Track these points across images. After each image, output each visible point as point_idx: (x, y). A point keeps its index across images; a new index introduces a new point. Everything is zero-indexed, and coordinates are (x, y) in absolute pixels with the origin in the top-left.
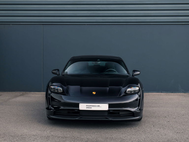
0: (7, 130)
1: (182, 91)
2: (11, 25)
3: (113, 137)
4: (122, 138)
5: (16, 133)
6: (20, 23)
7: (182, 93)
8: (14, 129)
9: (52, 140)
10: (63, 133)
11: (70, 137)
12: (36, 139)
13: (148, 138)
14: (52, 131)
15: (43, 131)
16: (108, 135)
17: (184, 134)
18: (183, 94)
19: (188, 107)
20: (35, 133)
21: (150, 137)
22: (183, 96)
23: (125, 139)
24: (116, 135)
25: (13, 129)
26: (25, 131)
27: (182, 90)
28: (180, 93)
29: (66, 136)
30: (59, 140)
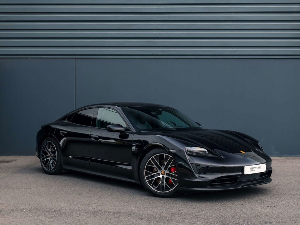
0: (38, 204)
1: (276, 154)
2: (30, 59)
3: (183, 212)
4: (194, 213)
5: (51, 207)
6: (42, 57)
7: (276, 157)
8: (48, 203)
9: (102, 216)
10: (114, 208)
11: (125, 213)
12: (80, 214)
13: (229, 214)
14: (99, 205)
15: (87, 205)
16: (176, 210)
17: (276, 208)
18: (278, 158)
19: (283, 175)
20: (77, 208)
21: (232, 212)
22: (278, 161)
23: (198, 214)
24: (186, 210)
25: (46, 203)
26: (63, 205)
27: (276, 152)
28: (274, 157)
29: (119, 211)
30: (111, 216)
